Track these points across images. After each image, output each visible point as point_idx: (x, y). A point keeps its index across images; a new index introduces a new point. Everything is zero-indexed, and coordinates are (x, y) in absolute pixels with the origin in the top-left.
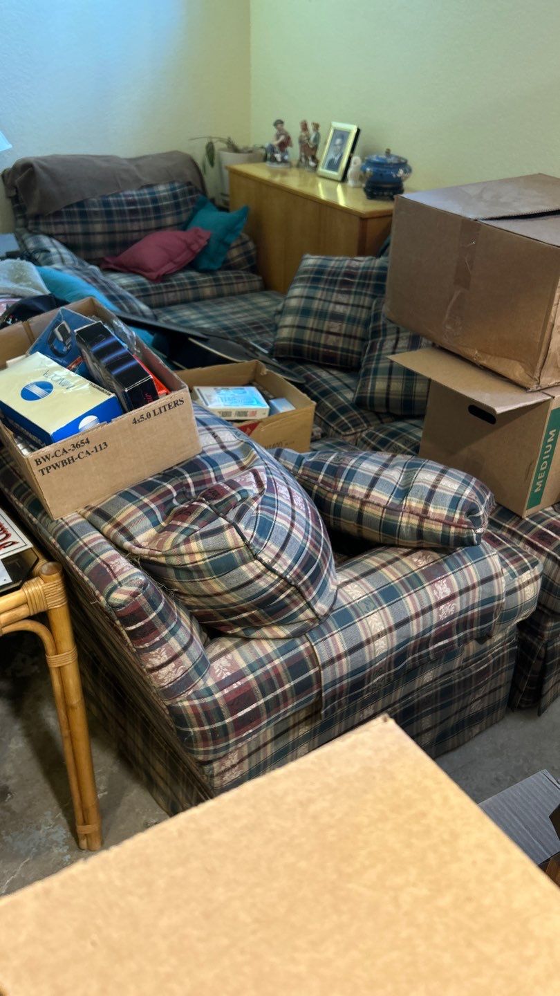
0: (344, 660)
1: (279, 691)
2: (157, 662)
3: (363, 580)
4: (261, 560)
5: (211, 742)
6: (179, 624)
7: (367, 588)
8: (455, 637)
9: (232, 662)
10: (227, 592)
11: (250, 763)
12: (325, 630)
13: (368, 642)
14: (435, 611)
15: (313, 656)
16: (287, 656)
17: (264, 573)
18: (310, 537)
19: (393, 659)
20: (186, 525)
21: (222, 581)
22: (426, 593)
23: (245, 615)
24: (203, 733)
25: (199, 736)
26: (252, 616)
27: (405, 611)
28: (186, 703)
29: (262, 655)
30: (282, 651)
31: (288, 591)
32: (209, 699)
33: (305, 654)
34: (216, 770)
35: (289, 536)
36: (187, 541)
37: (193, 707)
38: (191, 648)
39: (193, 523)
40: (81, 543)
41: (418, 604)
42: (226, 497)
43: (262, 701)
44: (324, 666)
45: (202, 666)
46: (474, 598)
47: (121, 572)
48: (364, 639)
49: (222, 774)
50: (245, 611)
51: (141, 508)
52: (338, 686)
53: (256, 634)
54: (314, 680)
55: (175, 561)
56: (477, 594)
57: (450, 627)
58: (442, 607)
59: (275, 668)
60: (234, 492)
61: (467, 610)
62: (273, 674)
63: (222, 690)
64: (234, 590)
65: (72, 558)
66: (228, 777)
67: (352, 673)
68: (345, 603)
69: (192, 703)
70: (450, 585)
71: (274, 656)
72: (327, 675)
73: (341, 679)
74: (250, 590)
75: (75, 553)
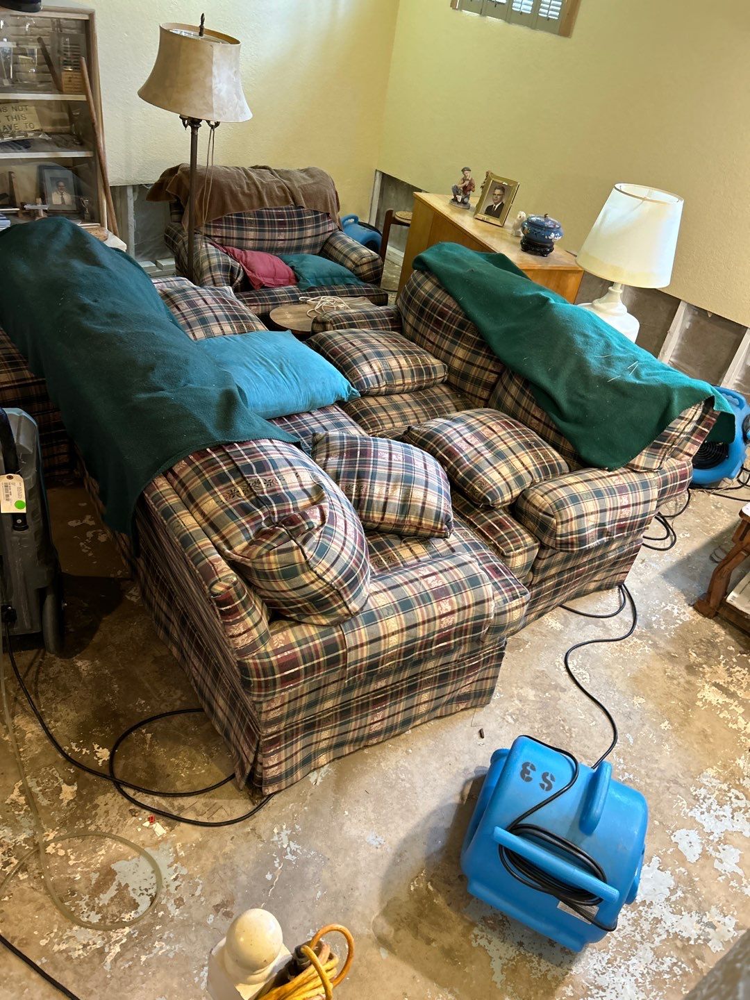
0: (365, 647)
1: (315, 662)
2: (236, 632)
3: (389, 592)
4: (315, 572)
5: (263, 689)
6: (254, 608)
7: (391, 599)
8: (453, 641)
9: (287, 637)
10: (290, 590)
11: (289, 707)
12: (355, 625)
13: (385, 637)
14: (438, 621)
15: (343, 642)
16: (325, 639)
17: (316, 580)
18: (354, 557)
19: (403, 651)
20: (268, 542)
21: (288, 583)
22: (433, 607)
23: (299, 605)
24: (259, 682)
25: (256, 684)
26: (304, 607)
27: (414, 619)
28: (251, 661)
29: (307, 636)
30: (322, 635)
31: (332, 593)
32: (266, 660)
33: (338, 640)
34: (264, 710)
35: (338, 557)
36: (268, 554)
37: (255, 664)
38: (260, 625)
39: (273, 541)
40: (197, 546)
41: (425, 615)
42: (298, 525)
43: (303, 667)
44: (350, 650)
45: (264, 638)
46: (469, 615)
47: (222, 571)
48: (382, 635)
49: (267, 712)
50: (299, 602)
51: (239, 526)
52: (359, 664)
53: (305, 620)
54: (341, 658)
55: (258, 566)
56: (471, 612)
57: (449, 633)
58: (443, 619)
59: (315, 646)
60: (304, 522)
61: (462, 623)
62: (313, 650)
63: (276, 655)
64: (294, 589)
65: (189, 556)
66: (272, 715)
67: (370, 657)
68: (373, 607)
69: (254, 661)
70: (451, 603)
71: (316, 638)
72: (351, 657)
73: (362, 660)
74: (306, 590)
75: (192, 552)
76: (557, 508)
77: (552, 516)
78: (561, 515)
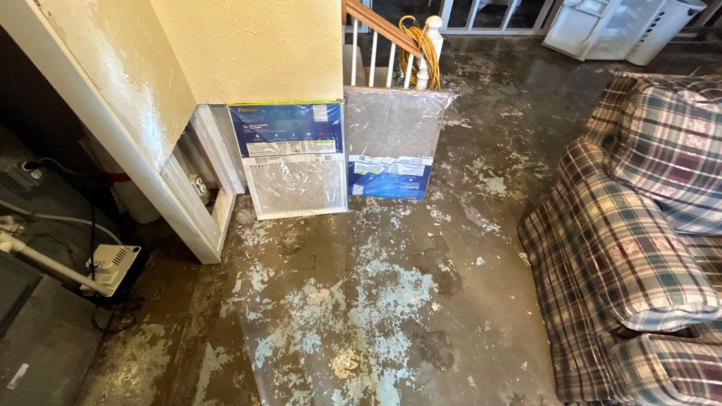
13: (596, 202)
14: (614, 243)
15: (591, 176)
27: (614, 222)
30: (596, 164)
33: (592, 172)
48: (598, 200)
56: (629, 279)
58: (617, 248)
59: (588, 162)
61: (617, 274)
70: (635, 253)
71: (594, 161)
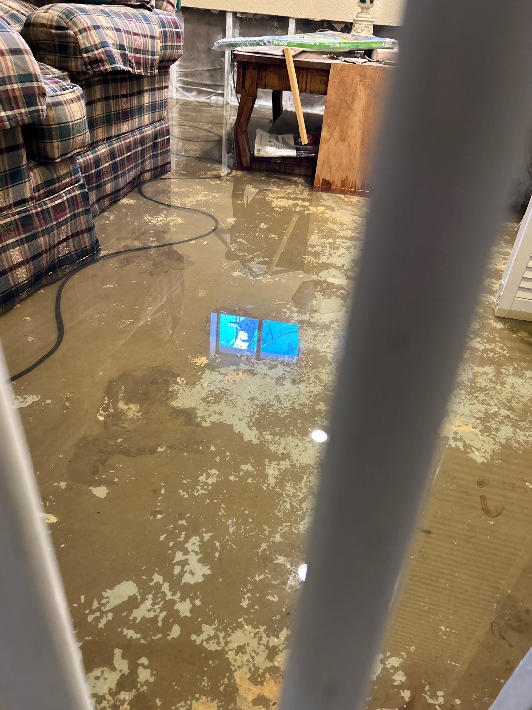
76: (67, 17)
77: (67, 29)
78: (75, 23)
